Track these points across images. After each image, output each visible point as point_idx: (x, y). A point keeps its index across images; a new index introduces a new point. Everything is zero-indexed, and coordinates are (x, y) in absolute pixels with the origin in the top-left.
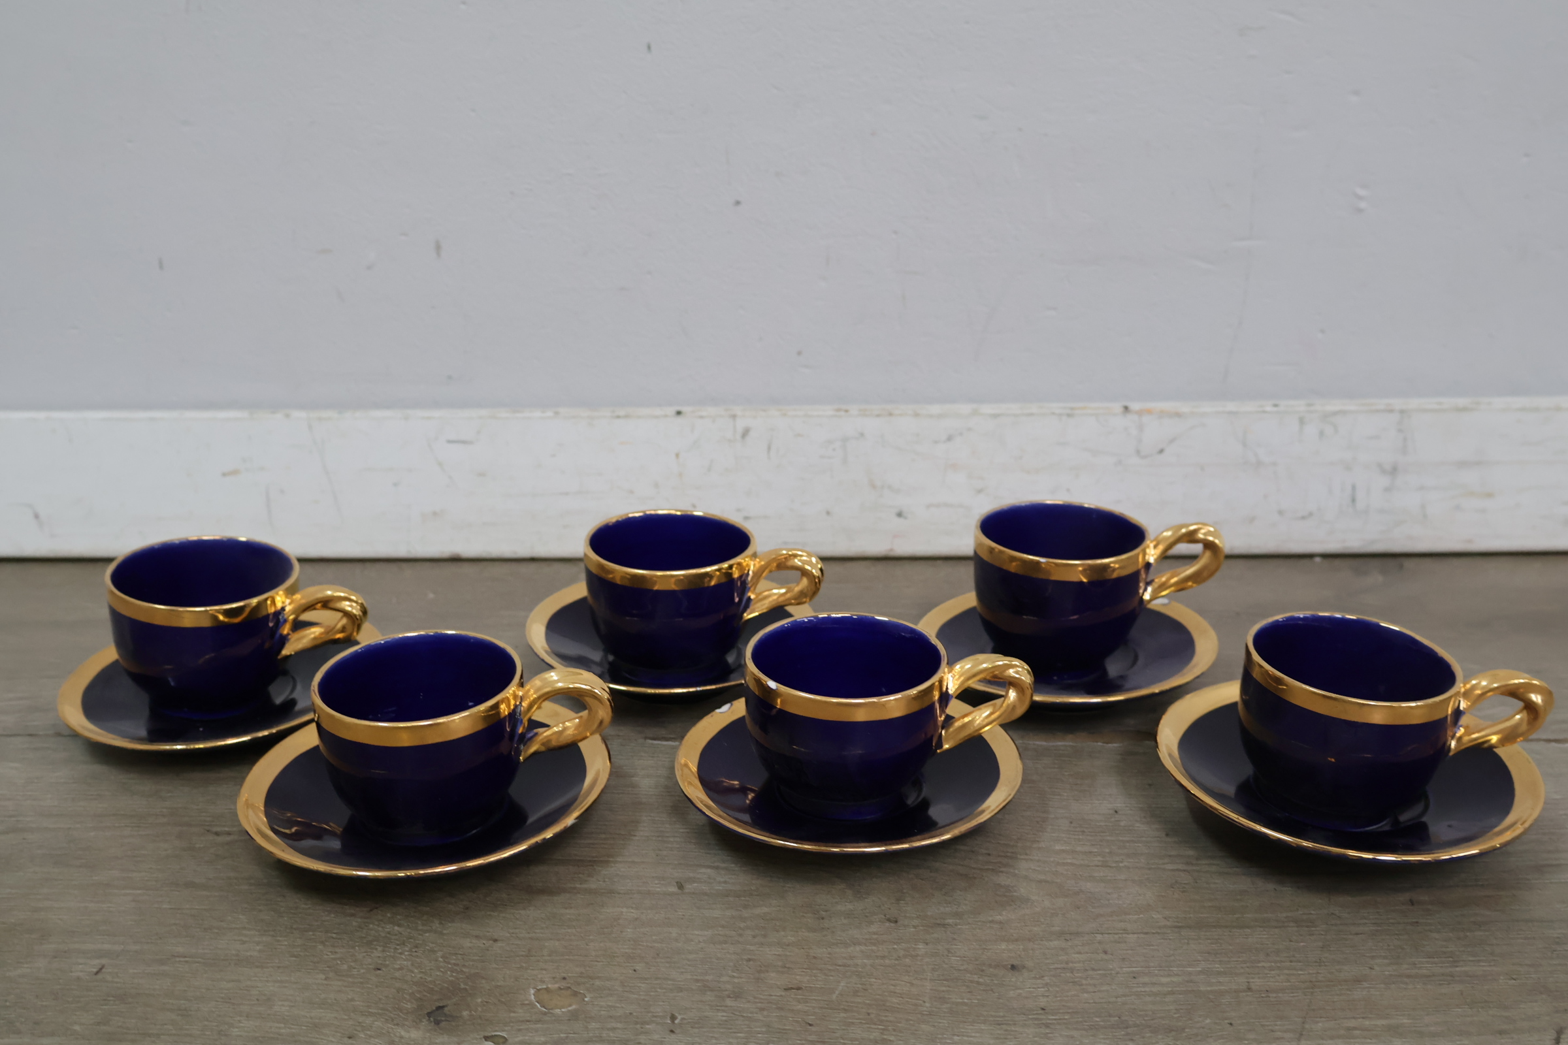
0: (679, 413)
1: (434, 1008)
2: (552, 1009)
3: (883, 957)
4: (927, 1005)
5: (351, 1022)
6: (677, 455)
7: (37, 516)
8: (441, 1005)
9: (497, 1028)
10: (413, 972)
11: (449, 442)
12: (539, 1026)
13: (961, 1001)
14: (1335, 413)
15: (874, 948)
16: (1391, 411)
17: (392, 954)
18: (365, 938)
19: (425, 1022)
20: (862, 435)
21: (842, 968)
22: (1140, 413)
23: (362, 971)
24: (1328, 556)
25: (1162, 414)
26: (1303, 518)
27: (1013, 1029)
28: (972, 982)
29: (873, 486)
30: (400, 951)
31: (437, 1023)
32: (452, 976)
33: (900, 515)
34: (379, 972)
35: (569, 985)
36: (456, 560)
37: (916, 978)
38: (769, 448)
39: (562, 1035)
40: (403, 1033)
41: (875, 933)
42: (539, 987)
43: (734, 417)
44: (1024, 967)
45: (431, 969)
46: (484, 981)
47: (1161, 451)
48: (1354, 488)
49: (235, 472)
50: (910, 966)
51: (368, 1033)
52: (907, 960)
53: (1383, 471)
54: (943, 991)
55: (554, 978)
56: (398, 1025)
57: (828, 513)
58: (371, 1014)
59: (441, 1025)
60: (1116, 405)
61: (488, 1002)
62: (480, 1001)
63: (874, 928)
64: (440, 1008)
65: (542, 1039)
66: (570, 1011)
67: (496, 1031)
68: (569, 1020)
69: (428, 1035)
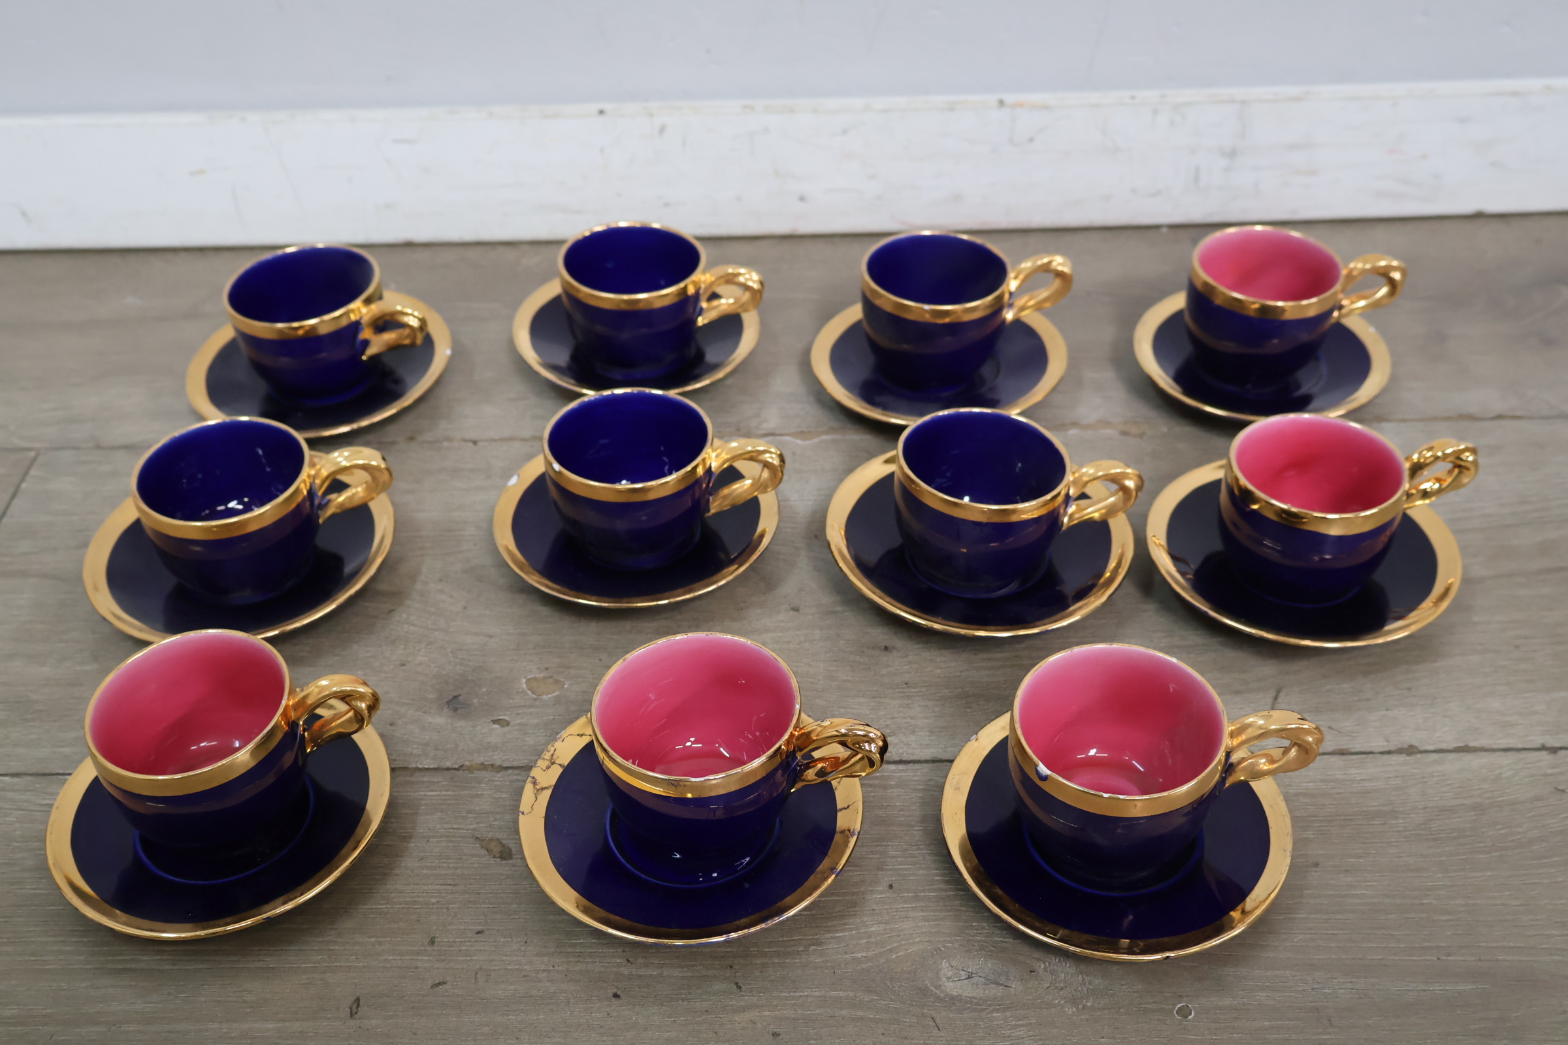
0: (601, 112)
1: (451, 698)
2: (540, 695)
3: (789, 642)
4: (821, 683)
5: (390, 712)
6: (602, 150)
7: (24, 214)
8: (456, 694)
9: (501, 713)
10: (430, 666)
11: (395, 141)
12: (531, 710)
13: (846, 678)
14: (1185, 105)
15: (781, 634)
16: (1233, 102)
17: (412, 651)
18: (388, 637)
19: (446, 710)
20: (767, 130)
22: (1014, 106)
23: (392, 667)
24: (1174, 227)
25: (1033, 107)
26: (1153, 195)
27: (884, 701)
28: (854, 661)
29: (778, 175)
30: (417, 648)
31: (456, 710)
32: (461, 669)
33: (802, 199)
34: (404, 667)
35: (551, 675)
36: (409, 245)
38: (684, 143)
39: (550, 717)
40: (430, 720)
41: (782, 622)
42: (529, 677)
43: (651, 115)
44: (894, 648)
45: (444, 664)
46: (486, 673)
47: (1031, 140)
48: (1198, 168)
49: (202, 172)
50: (808, 650)
51: (404, 720)
52: (807, 644)
53: (1224, 154)
54: (833, 671)
55: (539, 669)
56: (425, 712)
57: (739, 199)
58: (404, 705)
59: (459, 711)
60: (992, 99)
61: (491, 691)
62: (485, 690)
63: (781, 617)
64: (455, 697)
65: (536, 721)
66: (554, 697)
67: (500, 716)
68: (554, 704)
69: (450, 720)
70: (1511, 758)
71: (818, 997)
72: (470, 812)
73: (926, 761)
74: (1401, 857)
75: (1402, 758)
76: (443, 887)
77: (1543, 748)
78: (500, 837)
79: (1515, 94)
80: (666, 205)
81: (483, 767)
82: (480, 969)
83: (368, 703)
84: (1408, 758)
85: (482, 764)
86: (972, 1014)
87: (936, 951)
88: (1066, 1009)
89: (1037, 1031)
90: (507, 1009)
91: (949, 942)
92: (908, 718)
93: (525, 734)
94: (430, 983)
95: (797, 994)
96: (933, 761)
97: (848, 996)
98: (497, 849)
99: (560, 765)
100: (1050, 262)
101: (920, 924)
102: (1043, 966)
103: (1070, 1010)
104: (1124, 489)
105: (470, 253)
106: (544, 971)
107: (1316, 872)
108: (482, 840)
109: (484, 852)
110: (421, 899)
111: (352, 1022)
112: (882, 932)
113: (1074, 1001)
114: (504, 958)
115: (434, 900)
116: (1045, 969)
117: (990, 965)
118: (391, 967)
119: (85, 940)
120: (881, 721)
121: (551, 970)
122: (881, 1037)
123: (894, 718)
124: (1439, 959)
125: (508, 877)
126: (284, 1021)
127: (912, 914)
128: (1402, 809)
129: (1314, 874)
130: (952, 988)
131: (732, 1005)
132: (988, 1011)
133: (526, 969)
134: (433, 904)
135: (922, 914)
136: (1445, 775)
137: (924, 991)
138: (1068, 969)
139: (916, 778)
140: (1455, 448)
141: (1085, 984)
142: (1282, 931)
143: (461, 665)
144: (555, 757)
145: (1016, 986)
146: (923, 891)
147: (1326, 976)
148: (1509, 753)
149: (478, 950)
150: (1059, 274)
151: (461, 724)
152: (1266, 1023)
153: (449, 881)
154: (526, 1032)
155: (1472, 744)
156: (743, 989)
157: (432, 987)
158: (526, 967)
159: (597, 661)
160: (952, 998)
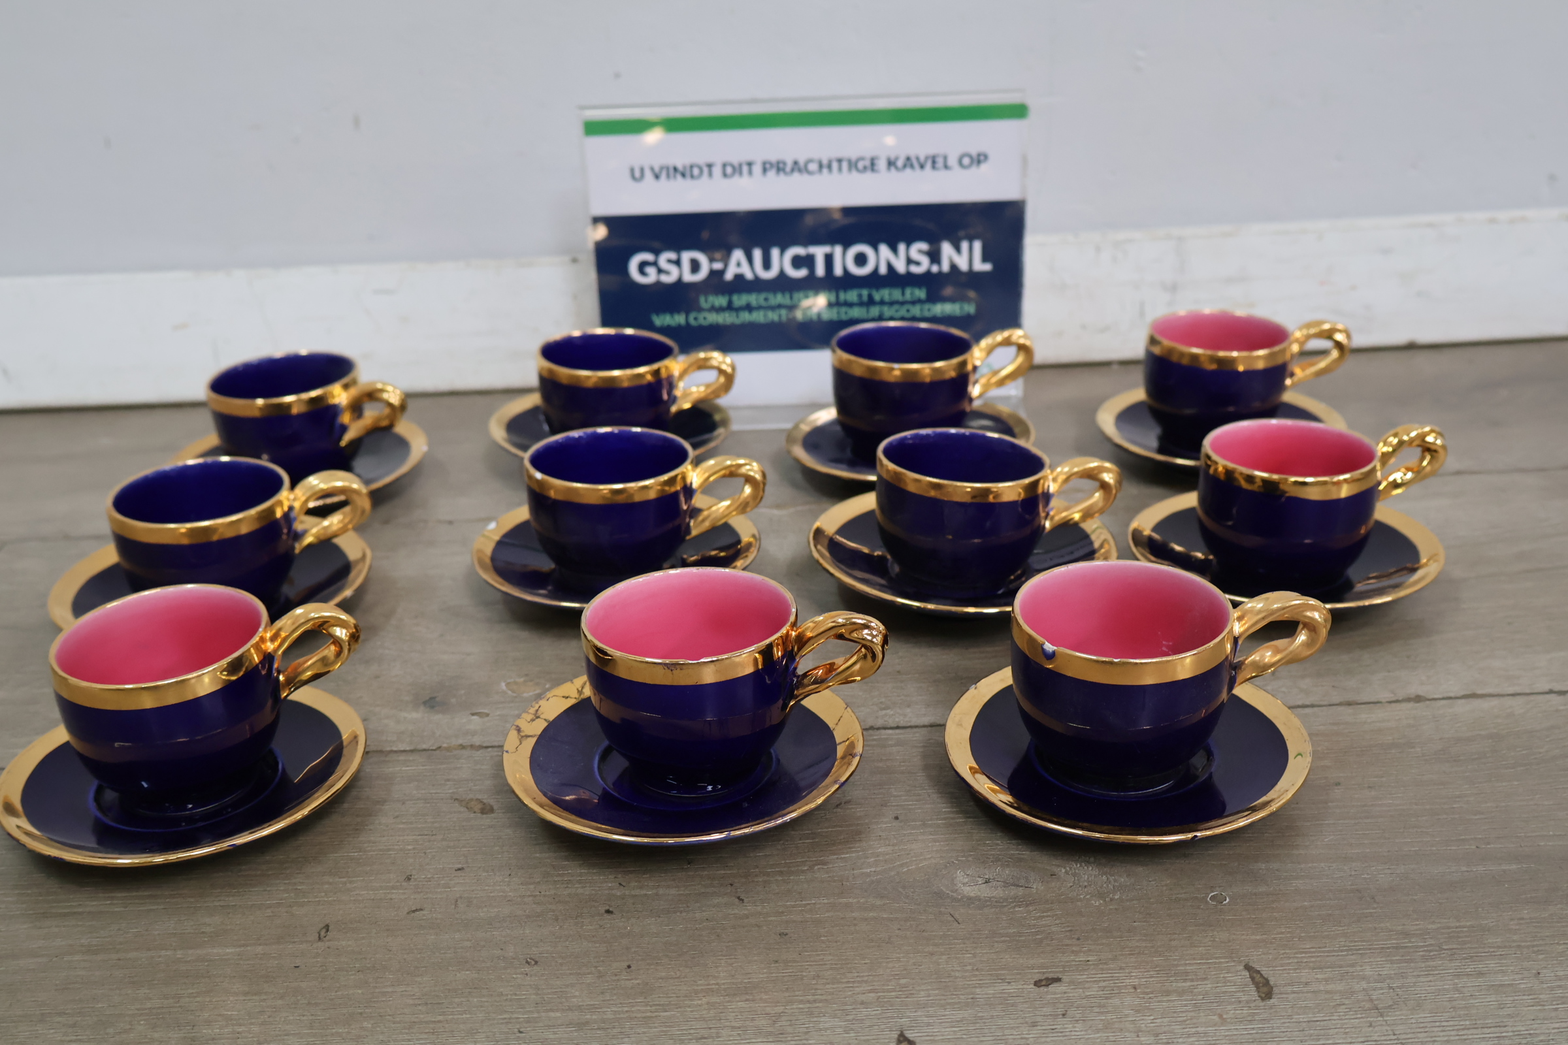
1: (427, 699)
2: (520, 694)
5: (364, 711)
6: (575, 297)
8: (433, 696)
9: (480, 708)
10: (406, 678)
14: (1125, 242)
16: (1170, 238)
17: (387, 668)
18: (362, 658)
19: (422, 708)
23: (365, 679)
24: (1123, 363)
30: (393, 665)
31: (432, 707)
32: (437, 678)
34: (378, 679)
35: (531, 679)
40: (406, 715)
42: (509, 681)
45: (420, 675)
46: (463, 680)
48: (1142, 304)
51: (379, 716)
53: (1165, 289)
55: (519, 675)
58: (378, 706)
59: (435, 708)
61: (469, 693)
62: (463, 692)
64: (432, 698)
67: (479, 710)
69: (426, 715)
70: (1520, 700)
71: (827, 903)
72: (448, 780)
73: (924, 726)
74: (1423, 775)
75: (1411, 705)
76: (420, 837)
77: (1551, 692)
78: (480, 797)
79: (1431, 225)
81: (462, 747)
82: (461, 897)
84: (1418, 705)
85: (461, 745)
86: (994, 910)
87: (949, 864)
88: (1093, 902)
89: (1063, 920)
90: (491, 926)
91: (962, 857)
92: (903, 696)
94: (406, 910)
95: (804, 902)
96: (931, 726)
97: (858, 902)
98: (478, 807)
99: (545, 720)
101: (930, 844)
102: (1063, 871)
103: (1097, 902)
106: (529, 896)
107: (1338, 789)
108: (462, 801)
109: (462, 809)
110: (396, 847)
111: (320, 944)
112: (891, 852)
113: (1101, 896)
114: (487, 888)
115: (410, 847)
116: (1067, 873)
117: (1007, 872)
118: (363, 900)
119: (29, 892)
120: (875, 700)
121: (537, 895)
122: (897, 931)
124: (1477, 847)
125: (490, 827)
126: (243, 946)
127: (920, 838)
128: (1417, 741)
129: (1336, 791)
130: (969, 891)
131: (734, 914)
132: (1010, 907)
133: (510, 896)
134: (409, 850)
135: (932, 837)
136: (1456, 715)
137: (939, 895)
138: (1091, 872)
139: (915, 739)
141: (1110, 882)
142: (1311, 834)
143: (438, 675)
144: (539, 712)
145: (1037, 887)
146: (931, 820)
147: (1364, 865)
148: (1518, 697)
149: (458, 883)
150: (1021, 347)
151: (437, 717)
152: (1306, 903)
153: (426, 833)
154: (511, 943)
155: (1479, 692)
156: (746, 900)
157: (408, 913)
158: (510, 894)
160: (970, 898)
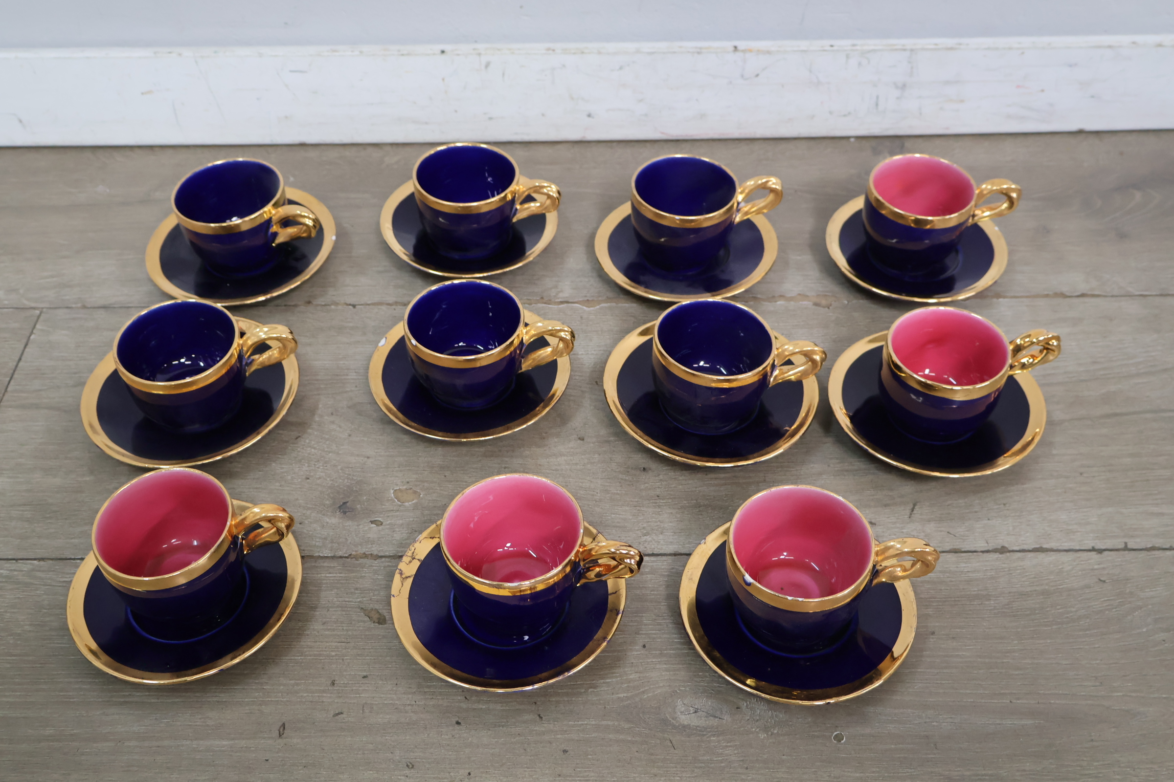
0: (443, 52)
1: (342, 504)
2: (403, 503)
3: (576, 464)
4: (599, 495)
6: (443, 80)
7: (20, 121)
8: (345, 501)
9: (377, 516)
10: (326, 480)
11: (291, 71)
12: (397, 513)
13: (616, 492)
14: (870, 51)
15: (572, 458)
16: (905, 50)
17: (313, 468)
18: (296, 457)
19: (338, 513)
20: (564, 66)
21: (554, 472)
22: (744, 51)
23: (299, 480)
24: (858, 138)
25: (759, 52)
26: (845, 116)
27: (642, 509)
28: (622, 479)
29: (572, 98)
30: (317, 466)
31: (345, 513)
32: (348, 482)
33: (589, 116)
34: (308, 480)
35: (411, 487)
36: (303, 145)
37: (593, 478)
38: (503, 74)
39: (411, 519)
40: (328, 520)
41: (572, 448)
42: (396, 489)
43: (479, 54)
44: (650, 469)
45: (336, 478)
46: (365, 485)
47: (757, 75)
48: (878, 97)
49: (150, 92)
50: (590, 470)
51: (309, 520)
52: (589, 466)
53: (897, 87)
54: (607, 486)
55: (403, 482)
56: (324, 515)
57: (543, 115)
58: (309, 509)
59: (347, 514)
60: (729, 45)
61: (369, 499)
62: (365, 498)
63: (571, 444)
64: (345, 503)
65: (401, 522)
66: (413, 504)
67: (376, 517)
68: (413, 509)
69: (341, 521)
70: (1071, 555)
71: (594, 725)
72: (356, 589)
73: (670, 555)
74: (991, 628)
75: (997, 555)
76: (339, 644)
77: (1093, 550)
78: (377, 608)
79: (1110, 47)
80: (490, 119)
81: (365, 556)
82: (366, 703)
83: (286, 524)
84: (1000, 556)
85: (364, 553)
86: (698, 738)
87: (674, 693)
88: (760, 735)
89: (740, 750)
90: (385, 732)
91: (683, 686)
92: (659, 522)
93: (394, 531)
94: (332, 713)
95: (580, 723)
96: (675, 555)
97: (614, 724)
98: (375, 616)
99: (419, 560)
100: (767, 182)
101: (663, 673)
102: (745, 704)
103: (763, 736)
104: (814, 361)
105: (347, 153)
106: (409, 705)
107: (933, 638)
108: (365, 610)
109: (367, 619)
110: (325, 653)
111: (280, 741)
112: (638, 679)
113: (766, 729)
114: (382, 696)
115: (333, 654)
116: (747, 706)
117: (710, 703)
118: (305, 701)
119: (97, 680)
120: (640, 524)
121: (413, 704)
122: (636, 753)
123: (649, 522)
124: (1011, 702)
125: (384, 637)
126: (233, 739)
127: (658, 666)
128: (993, 593)
129: (931, 640)
130: (684, 719)
131: (536, 730)
132: (707, 736)
133: (397, 704)
134: (333, 656)
135: (665, 666)
136: (1024, 569)
137: (665, 722)
138: (762, 707)
139: (663, 567)
140: (1046, 337)
141: (773, 718)
142: (907, 681)
143: (348, 479)
144: (415, 554)
145: (727, 718)
146: (666, 650)
147: (935, 714)
148: (1070, 553)
149: (364, 690)
150: (773, 190)
151: (349, 523)
152: (893, 746)
153: (343, 640)
154: (397, 748)
155: (1045, 546)
156: (544, 718)
157: (333, 716)
158: (397, 702)
159: (443, 477)
160: (684, 726)
